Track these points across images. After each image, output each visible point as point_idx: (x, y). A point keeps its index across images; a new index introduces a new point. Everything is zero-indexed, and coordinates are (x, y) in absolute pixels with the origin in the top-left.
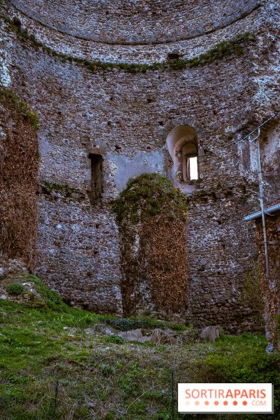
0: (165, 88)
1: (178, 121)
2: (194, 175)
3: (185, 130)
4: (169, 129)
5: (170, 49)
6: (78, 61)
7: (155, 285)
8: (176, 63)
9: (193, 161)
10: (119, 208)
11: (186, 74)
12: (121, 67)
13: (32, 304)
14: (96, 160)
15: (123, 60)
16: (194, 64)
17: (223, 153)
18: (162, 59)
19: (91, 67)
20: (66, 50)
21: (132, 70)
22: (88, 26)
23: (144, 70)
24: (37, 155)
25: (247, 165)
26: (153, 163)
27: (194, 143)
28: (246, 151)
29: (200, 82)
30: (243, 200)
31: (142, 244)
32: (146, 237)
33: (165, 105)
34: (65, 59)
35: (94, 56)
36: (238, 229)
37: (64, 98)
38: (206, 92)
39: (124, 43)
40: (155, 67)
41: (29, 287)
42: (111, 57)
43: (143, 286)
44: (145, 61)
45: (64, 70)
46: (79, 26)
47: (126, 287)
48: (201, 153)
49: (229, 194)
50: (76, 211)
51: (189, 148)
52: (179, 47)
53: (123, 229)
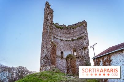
0: (71, 43)
1: (73, 47)
2: (75, 55)
3: (74, 48)
4: (72, 49)
5: (72, 38)
6: (60, 39)
7: (72, 70)
8: (73, 40)
9: (75, 53)
10: (66, 59)
11: (74, 41)
12: (65, 40)
13: (56, 72)
14: (62, 52)
15: (66, 39)
16: (75, 40)
17: (80, 52)
18: (71, 39)
19: (61, 40)
20: (58, 38)
21: (67, 41)
22: (61, 35)
23: (68, 41)
24: (56, 51)
25: (83, 53)
26: (70, 53)
27: (75, 50)
28: (83, 51)
29: (76, 42)
30: (83, 58)
31: (70, 64)
32: (70, 63)
33: (71, 45)
34: (58, 39)
35: (62, 39)
36: (82, 62)
37: (58, 44)
38: (77, 44)
39: (66, 37)
40: (70, 40)
41: (56, 69)
42: (64, 39)
43: (70, 70)
44: (68, 40)
45: (58, 40)
46: (59, 35)
47: (67, 70)
48: (76, 52)
49: (81, 57)
50: (59, 59)
51: (75, 51)
52: (73, 38)
53: (67, 62)
